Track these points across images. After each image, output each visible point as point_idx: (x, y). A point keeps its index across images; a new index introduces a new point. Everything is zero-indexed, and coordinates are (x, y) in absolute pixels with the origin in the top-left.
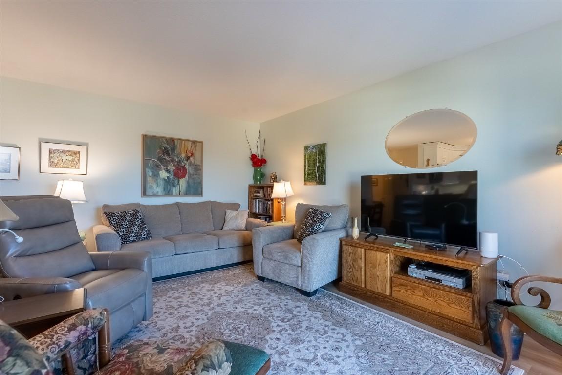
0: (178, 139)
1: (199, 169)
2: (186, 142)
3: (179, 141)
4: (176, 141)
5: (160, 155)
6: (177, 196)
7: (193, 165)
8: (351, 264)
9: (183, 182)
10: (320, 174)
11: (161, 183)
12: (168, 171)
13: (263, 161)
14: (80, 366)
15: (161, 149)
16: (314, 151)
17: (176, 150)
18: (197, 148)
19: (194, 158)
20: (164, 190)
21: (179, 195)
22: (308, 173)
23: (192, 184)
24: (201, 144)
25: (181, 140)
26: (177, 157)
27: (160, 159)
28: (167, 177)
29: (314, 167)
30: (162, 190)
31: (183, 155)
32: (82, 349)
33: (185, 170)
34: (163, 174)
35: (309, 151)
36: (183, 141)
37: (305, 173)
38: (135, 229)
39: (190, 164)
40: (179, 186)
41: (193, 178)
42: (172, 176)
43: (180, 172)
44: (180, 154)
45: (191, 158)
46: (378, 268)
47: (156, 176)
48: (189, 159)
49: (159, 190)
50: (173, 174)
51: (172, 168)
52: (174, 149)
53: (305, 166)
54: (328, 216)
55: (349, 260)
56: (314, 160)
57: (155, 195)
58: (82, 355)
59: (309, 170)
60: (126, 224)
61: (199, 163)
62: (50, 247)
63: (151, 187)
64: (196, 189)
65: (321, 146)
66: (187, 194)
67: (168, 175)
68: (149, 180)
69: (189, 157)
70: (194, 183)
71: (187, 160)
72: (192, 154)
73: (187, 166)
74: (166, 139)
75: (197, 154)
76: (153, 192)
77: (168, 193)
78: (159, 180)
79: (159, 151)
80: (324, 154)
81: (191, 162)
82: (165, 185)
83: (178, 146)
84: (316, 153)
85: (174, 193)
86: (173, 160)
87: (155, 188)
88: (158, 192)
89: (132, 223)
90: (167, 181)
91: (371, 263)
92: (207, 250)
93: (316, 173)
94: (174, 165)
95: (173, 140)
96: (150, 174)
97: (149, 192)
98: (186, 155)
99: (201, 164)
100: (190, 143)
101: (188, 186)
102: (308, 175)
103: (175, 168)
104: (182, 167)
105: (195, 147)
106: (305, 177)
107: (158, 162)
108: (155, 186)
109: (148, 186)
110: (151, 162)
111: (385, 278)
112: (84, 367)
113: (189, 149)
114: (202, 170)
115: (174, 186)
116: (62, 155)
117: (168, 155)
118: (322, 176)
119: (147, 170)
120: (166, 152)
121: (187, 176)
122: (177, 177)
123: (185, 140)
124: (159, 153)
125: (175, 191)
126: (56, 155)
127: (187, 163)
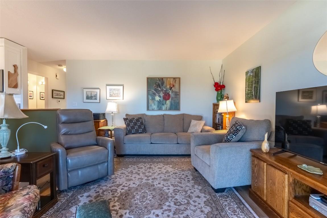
0: (165, 78)
1: (177, 94)
2: (170, 79)
3: (166, 79)
4: (164, 79)
5: (156, 88)
6: (165, 110)
7: (174, 92)
8: (256, 175)
9: (168, 102)
10: (255, 93)
11: (156, 103)
12: (160, 96)
13: (223, 87)
14: (3, 188)
15: (156, 84)
16: (252, 74)
17: (164, 84)
18: (176, 82)
19: (175, 88)
20: (158, 107)
21: (166, 110)
22: (248, 93)
23: (174, 104)
24: (179, 79)
25: (167, 78)
26: (165, 88)
27: (156, 90)
28: (160, 100)
29: (252, 87)
30: (157, 107)
31: (168, 87)
32: (5, 181)
33: (169, 95)
34: (157, 98)
35: (249, 75)
36: (168, 79)
37: (246, 93)
38: (136, 127)
39: (172, 92)
40: (166, 105)
41: (174, 100)
42: (162, 99)
43: (167, 97)
44: (166, 86)
45: (173, 88)
46: (276, 186)
47: (153, 99)
48: (171, 89)
49: (155, 107)
50: (162, 98)
51: (162, 95)
52: (163, 83)
53: (246, 88)
54: (240, 129)
55: (255, 171)
56: (252, 82)
57: (153, 110)
58: (5, 184)
59: (248, 90)
60: (132, 124)
61: (177, 91)
62: (77, 132)
63: (151, 105)
64: (176, 106)
65: (256, 70)
66: (170, 109)
67: (160, 98)
68: (150, 101)
69: (172, 88)
70: (175, 103)
71: (170, 90)
72: (174, 86)
73: (170, 93)
74: (159, 78)
75: (177, 86)
76: (152, 108)
77: (160, 109)
78: (155, 102)
79: (155, 85)
80: (258, 76)
81: (173, 90)
82: (158, 104)
83: (165, 82)
84: (253, 75)
85: (163, 109)
86: (162, 90)
87: (153, 106)
88: (154, 108)
89: (135, 124)
90: (159, 102)
91: (271, 180)
92: (170, 143)
93: (253, 92)
94: (163, 93)
95: (162, 79)
96: (151, 98)
97: (150, 108)
98: (170, 87)
99: (179, 91)
100: (172, 79)
101: (171, 104)
102: (248, 94)
103: (163, 95)
104: (168, 93)
105: (175, 81)
106: (246, 97)
107: (154, 91)
108: (153, 105)
109: (149, 105)
110: (151, 92)
111: (283, 199)
112: (6, 190)
113: (172, 83)
114: (179, 95)
115: (163, 105)
116: (114, 91)
117: (160, 87)
118: (257, 95)
119: (149, 96)
120: (159, 86)
121: (170, 99)
122: (165, 99)
123: (169, 78)
124: (155, 87)
125: (164, 107)
126: (112, 91)
127: (171, 91)
